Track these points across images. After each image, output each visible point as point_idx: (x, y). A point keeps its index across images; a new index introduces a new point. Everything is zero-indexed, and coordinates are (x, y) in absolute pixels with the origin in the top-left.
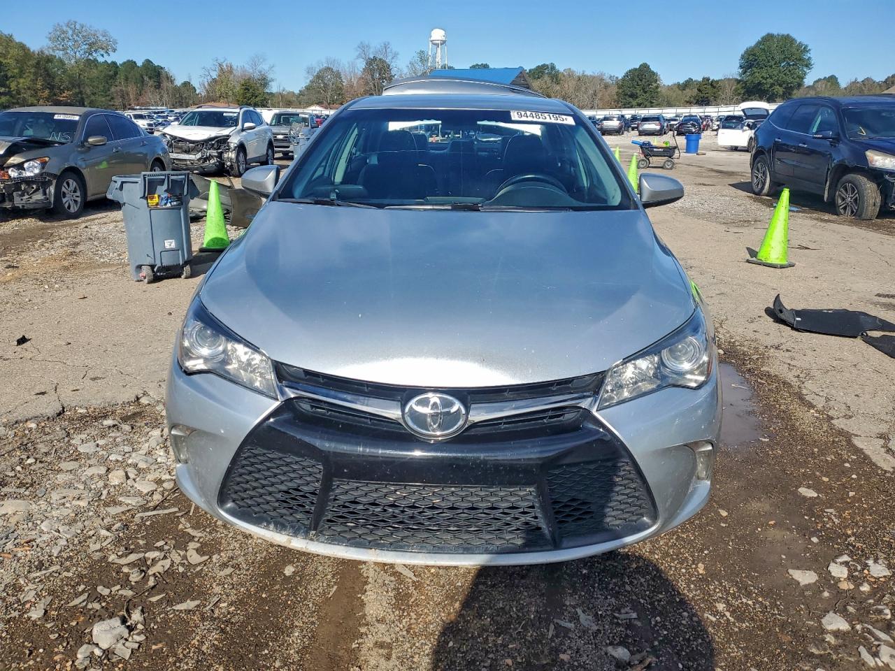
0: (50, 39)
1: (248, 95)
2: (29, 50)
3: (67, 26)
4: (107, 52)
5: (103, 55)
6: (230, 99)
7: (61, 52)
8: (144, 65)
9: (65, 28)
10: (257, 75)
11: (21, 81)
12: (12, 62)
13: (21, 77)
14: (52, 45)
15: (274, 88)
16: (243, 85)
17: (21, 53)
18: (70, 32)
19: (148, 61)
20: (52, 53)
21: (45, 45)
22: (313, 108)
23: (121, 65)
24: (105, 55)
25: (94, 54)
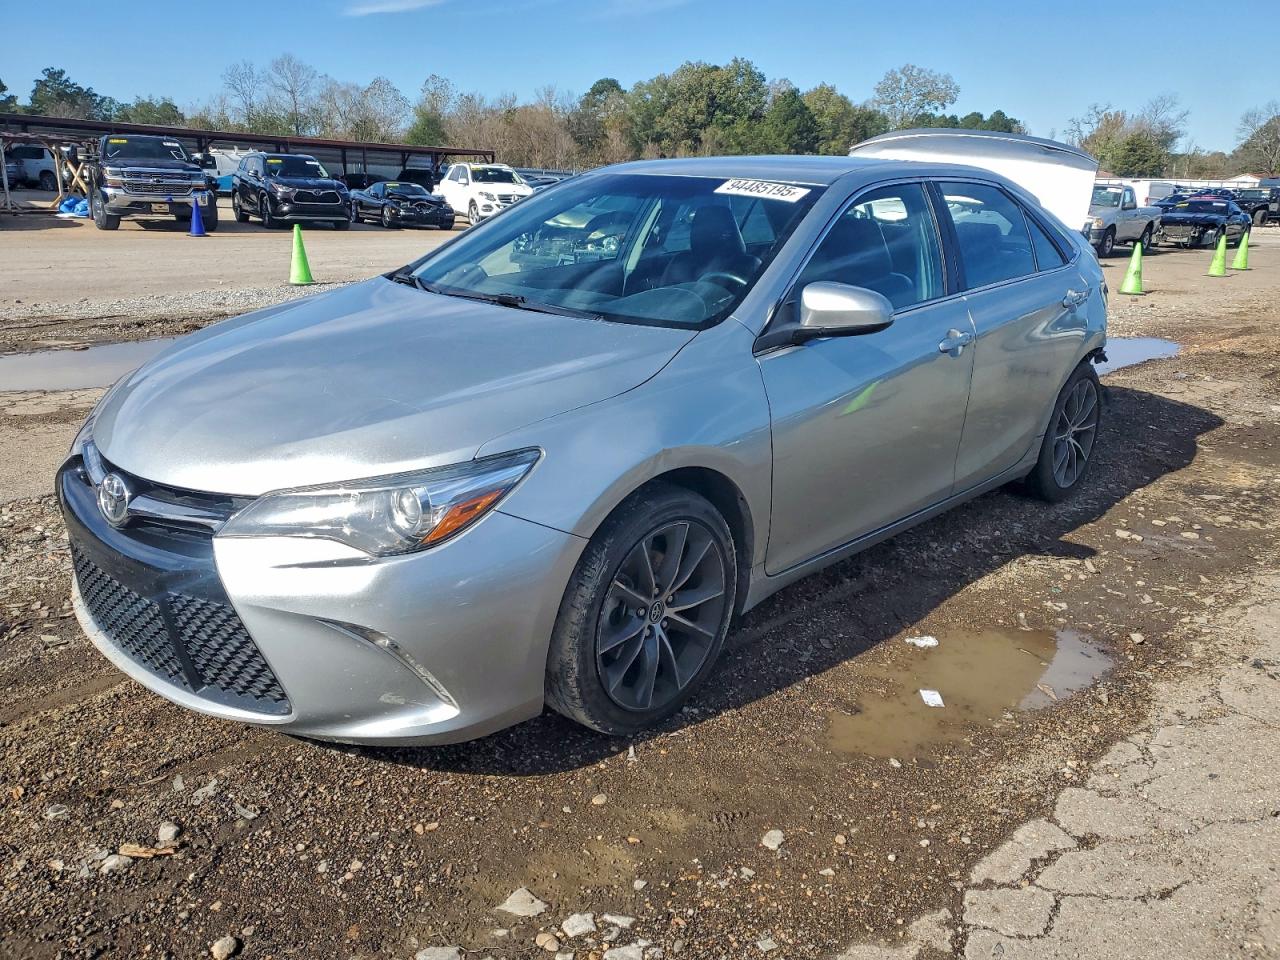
0: (878, 90)
1: (1132, 158)
2: (850, 105)
3: (902, 73)
4: (943, 105)
5: (936, 108)
6: (1106, 165)
7: (888, 107)
8: (992, 119)
9: (899, 75)
10: (1157, 128)
11: (833, 143)
12: (826, 120)
13: (833, 139)
14: (877, 97)
15: (1180, 147)
16: (1128, 144)
17: (840, 110)
18: (904, 80)
19: (1000, 114)
20: (876, 108)
21: (871, 97)
22: (1243, 178)
23: (962, 120)
24: (940, 108)
25: (927, 107)
